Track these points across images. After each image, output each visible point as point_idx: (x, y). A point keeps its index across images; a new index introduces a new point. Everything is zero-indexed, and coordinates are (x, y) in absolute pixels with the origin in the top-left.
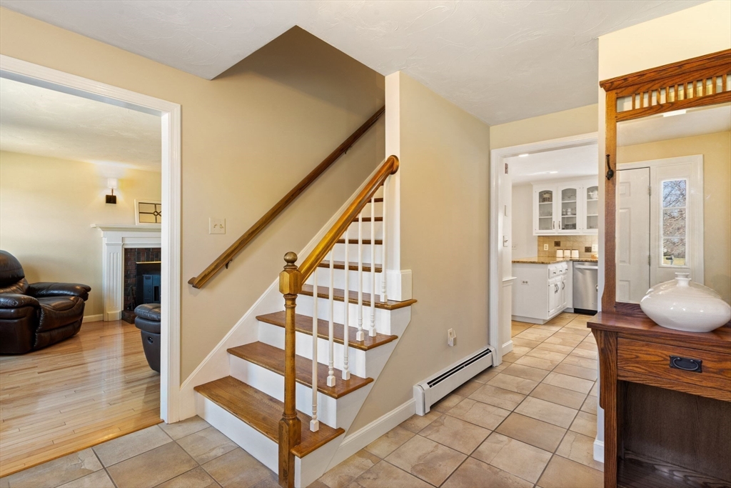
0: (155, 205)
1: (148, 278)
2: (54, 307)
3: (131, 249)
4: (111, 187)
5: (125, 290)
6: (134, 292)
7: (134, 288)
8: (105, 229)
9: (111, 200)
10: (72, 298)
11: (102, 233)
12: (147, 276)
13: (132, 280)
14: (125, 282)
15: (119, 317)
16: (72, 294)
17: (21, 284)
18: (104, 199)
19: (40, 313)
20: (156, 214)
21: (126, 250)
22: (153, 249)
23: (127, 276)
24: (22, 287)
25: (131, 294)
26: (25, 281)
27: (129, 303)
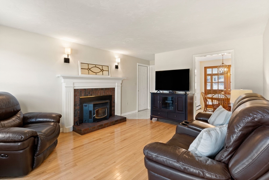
0: (88, 64)
1: (86, 106)
2: (44, 133)
3: (77, 89)
4: (67, 53)
5: (74, 113)
6: (79, 114)
7: (79, 112)
8: (65, 77)
9: (67, 61)
10: (52, 124)
11: (63, 80)
12: (85, 104)
13: (78, 107)
14: (75, 108)
15: (71, 130)
16: (52, 120)
17: (18, 115)
18: (63, 60)
19: (38, 141)
20: (89, 69)
21: (75, 90)
22: (88, 89)
23: (75, 105)
24: (19, 117)
25: (77, 115)
26: (21, 113)
27: (76, 121)
